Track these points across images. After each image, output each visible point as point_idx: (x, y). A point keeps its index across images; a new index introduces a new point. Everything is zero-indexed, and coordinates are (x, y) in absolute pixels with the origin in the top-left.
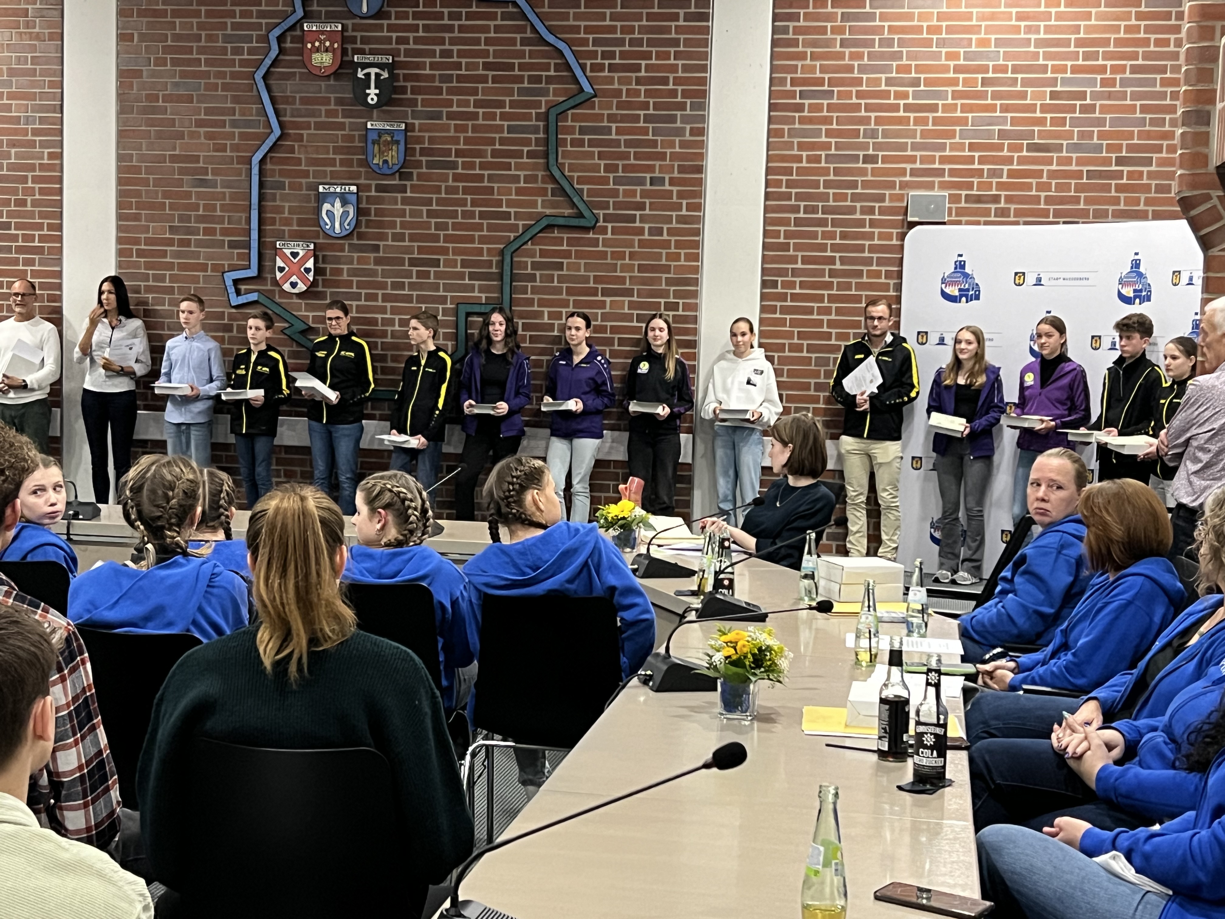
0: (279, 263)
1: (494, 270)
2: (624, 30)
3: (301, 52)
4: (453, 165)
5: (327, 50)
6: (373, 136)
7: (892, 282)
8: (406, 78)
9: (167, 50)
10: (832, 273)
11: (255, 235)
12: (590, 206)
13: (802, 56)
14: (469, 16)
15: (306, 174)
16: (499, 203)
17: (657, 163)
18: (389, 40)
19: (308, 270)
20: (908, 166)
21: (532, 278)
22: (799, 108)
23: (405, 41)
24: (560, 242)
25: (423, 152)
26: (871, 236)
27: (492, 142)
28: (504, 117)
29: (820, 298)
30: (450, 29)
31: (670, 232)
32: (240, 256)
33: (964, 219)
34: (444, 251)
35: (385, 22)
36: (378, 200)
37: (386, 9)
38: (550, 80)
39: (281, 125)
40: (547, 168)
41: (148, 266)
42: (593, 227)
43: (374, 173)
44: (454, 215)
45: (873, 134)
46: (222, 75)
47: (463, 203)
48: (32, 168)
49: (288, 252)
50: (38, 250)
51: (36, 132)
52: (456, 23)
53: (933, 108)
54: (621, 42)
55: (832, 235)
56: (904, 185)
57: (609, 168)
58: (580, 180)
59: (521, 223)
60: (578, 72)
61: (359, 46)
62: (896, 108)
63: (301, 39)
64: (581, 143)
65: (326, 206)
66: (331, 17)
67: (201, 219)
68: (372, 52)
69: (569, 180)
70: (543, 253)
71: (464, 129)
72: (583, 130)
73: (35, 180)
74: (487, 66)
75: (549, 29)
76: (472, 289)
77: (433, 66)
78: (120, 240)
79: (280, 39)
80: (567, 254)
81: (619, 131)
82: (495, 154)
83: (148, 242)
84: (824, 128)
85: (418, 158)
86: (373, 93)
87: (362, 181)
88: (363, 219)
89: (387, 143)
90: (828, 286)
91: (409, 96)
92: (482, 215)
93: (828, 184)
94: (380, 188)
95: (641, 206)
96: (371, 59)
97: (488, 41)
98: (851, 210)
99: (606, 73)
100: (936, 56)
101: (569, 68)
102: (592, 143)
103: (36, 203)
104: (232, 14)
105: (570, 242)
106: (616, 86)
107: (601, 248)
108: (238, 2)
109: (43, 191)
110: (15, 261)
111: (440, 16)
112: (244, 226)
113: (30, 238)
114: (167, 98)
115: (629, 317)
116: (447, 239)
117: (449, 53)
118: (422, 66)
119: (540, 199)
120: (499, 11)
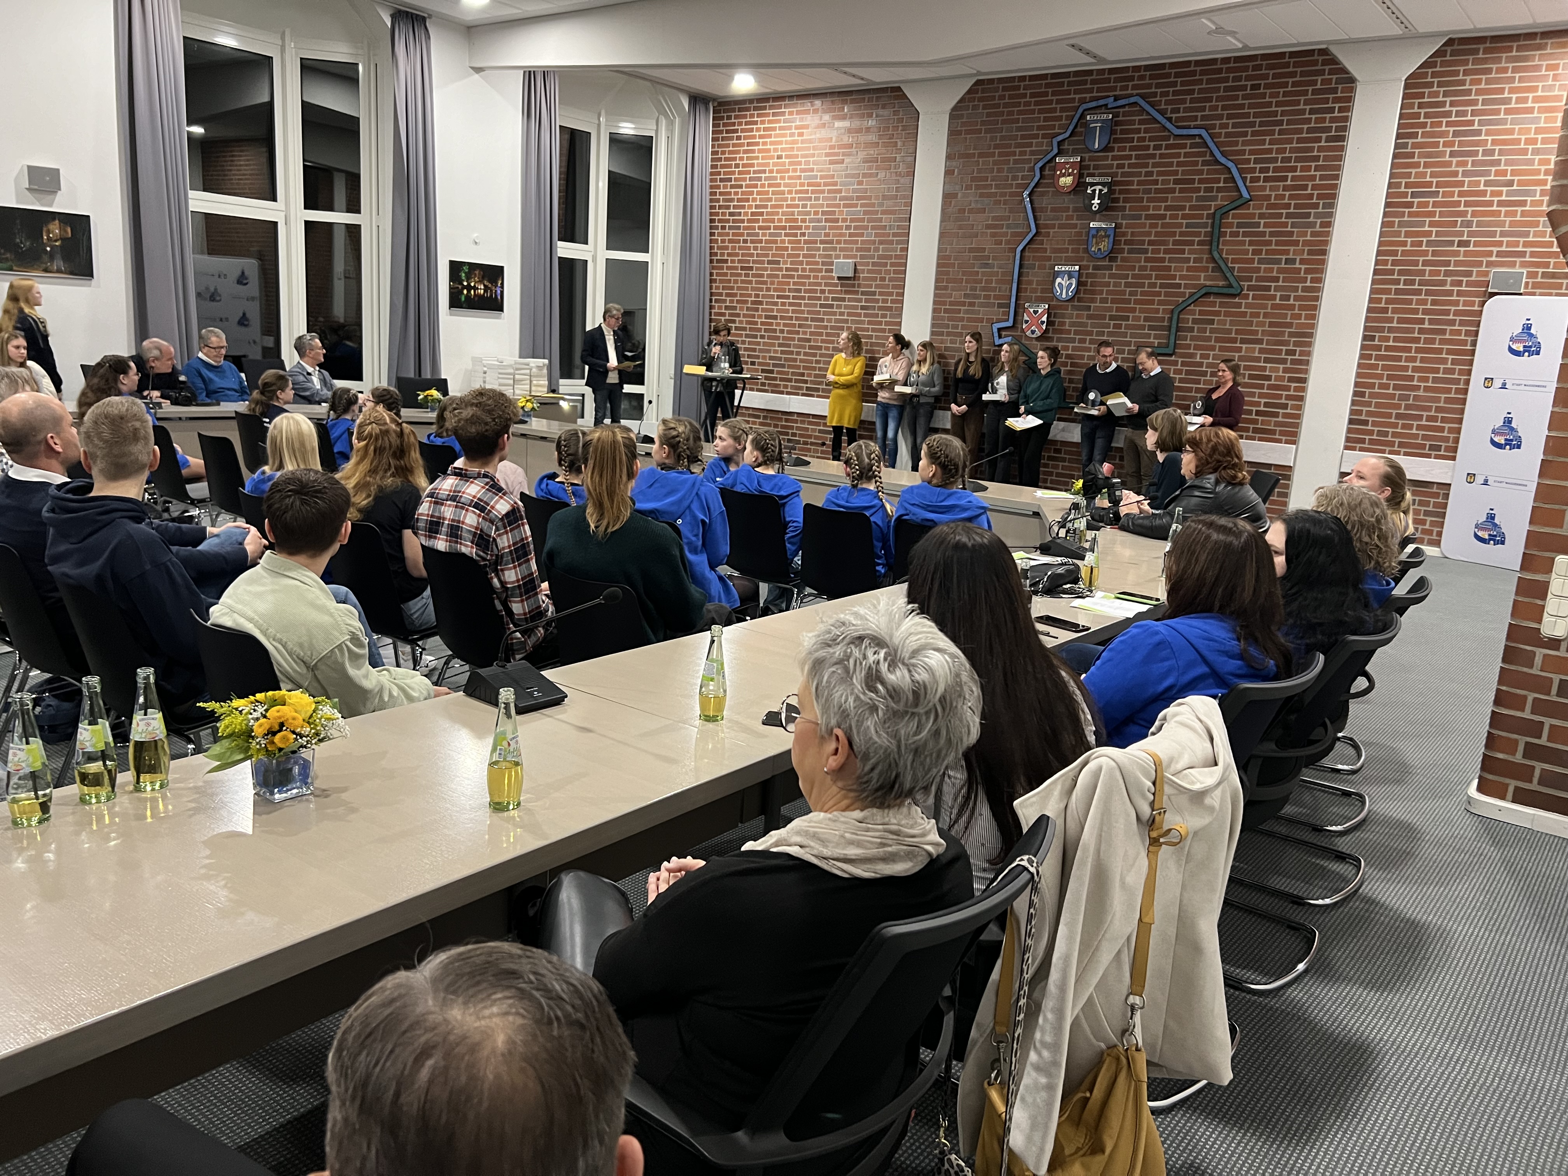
0: (1026, 318)
1: (1166, 324)
2: (1279, 151)
3: (1053, 176)
4: (1146, 251)
5: (1069, 175)
6: (1093, 232)
7: (1470, 339)
8: (1121, 191)
9: (973, 179)
10: (1421, 331)
11: (1013, 299)
12: (1238, 279)
13: (1417, 165)
14: (1168, 147)
15: (1049, 259)
16: (1174, 277)
17: (1292, 248)
18: (1111, 166)
19: (1043, 322)
20: (1495, 249)
21: (1192, 330)
22: (1410, 205)
23: (1122, 166)
24: (1213, 304)
25: (1127, 242)
26: (1457, 303)
27: (1174, 234)
28: (1184, 217)
29: (1409, 350)
30: (1153, 156)
31: (1296, 298)
32: (1004, 313)
33: (1538, 291)
34: (1133, 310)
35: (1110, 154)
36: (1094, 276)
37: (1111, 144)
38: (1219, 190)
39: (1037, 225)
40: (1211, 252)
41: (950, 319)
42: (1238, 295)
44: (1143, 285)
45: (1469, 224)
46: (1004, 195)
47: (1149, 277)
48: (890, 257)
49: (1032, 311)
50: (890, 309)
51: (894, 235)
52: (1158, 152)
53: (1523, 203)
54: (1275, 160)
55: (1424, 302)
56: (1490, 264)
57: (1256, 252)
58: (1234, 261)
59: (1188, 291)
60: (1240, 183)
61: (1091, 171)
62: (1490, 204)
63: (1054, 169)
64: (1237, 234)
65: (1059, 280)
66: (1075, 153)
67: (983, 289)
68: (1100, 175)
69: (1225, 261)
70: (1201, 313)
71: (1155, 226)
72: (1239, 225)
73: (892, 265)
74: (1176, 182)
75: (1222, 153)
76: (1149, 336)
77: (1140, 183)
78: (935, 303)
79: (1042, 169)
80: (1218, 313)
81: (1266, 225)
82: (1175, 243)
83: (951, 304)
84: (1428, 220)
85: (1122, 246)
86: (1096, 201)
87: (1085, 263)
88: (1082, 288)
89: (1101, 237)
90: (1417, 340)
91: (1121, 204)
92: (1162, 286)
93: (1425, 263)
94: (1096, 268)
95: (1277, 280)
96: (1097, 180)
97: (1179, 164)
98: (1443, 283)
99: (1261, 183)
100: (1531, 162)
101: (1233, 179)
102: (1245, 234)
103: (890, 280)
104: (1014, 154)
105: (1222, 305)
106: (1267, 193)
107: (1243, 310)
108: (1018, 145)
109: (895, 272)
110: (877, 315)
111: (1147, 148)
112: (1008, 293)
113: (886, 301)
114: (971, 211)
115: (1258, 359)
116: (1137, 302)
117: (1150, 174)
118: (1131, 183)
119: (1203, 275)
120: (1189, 142)
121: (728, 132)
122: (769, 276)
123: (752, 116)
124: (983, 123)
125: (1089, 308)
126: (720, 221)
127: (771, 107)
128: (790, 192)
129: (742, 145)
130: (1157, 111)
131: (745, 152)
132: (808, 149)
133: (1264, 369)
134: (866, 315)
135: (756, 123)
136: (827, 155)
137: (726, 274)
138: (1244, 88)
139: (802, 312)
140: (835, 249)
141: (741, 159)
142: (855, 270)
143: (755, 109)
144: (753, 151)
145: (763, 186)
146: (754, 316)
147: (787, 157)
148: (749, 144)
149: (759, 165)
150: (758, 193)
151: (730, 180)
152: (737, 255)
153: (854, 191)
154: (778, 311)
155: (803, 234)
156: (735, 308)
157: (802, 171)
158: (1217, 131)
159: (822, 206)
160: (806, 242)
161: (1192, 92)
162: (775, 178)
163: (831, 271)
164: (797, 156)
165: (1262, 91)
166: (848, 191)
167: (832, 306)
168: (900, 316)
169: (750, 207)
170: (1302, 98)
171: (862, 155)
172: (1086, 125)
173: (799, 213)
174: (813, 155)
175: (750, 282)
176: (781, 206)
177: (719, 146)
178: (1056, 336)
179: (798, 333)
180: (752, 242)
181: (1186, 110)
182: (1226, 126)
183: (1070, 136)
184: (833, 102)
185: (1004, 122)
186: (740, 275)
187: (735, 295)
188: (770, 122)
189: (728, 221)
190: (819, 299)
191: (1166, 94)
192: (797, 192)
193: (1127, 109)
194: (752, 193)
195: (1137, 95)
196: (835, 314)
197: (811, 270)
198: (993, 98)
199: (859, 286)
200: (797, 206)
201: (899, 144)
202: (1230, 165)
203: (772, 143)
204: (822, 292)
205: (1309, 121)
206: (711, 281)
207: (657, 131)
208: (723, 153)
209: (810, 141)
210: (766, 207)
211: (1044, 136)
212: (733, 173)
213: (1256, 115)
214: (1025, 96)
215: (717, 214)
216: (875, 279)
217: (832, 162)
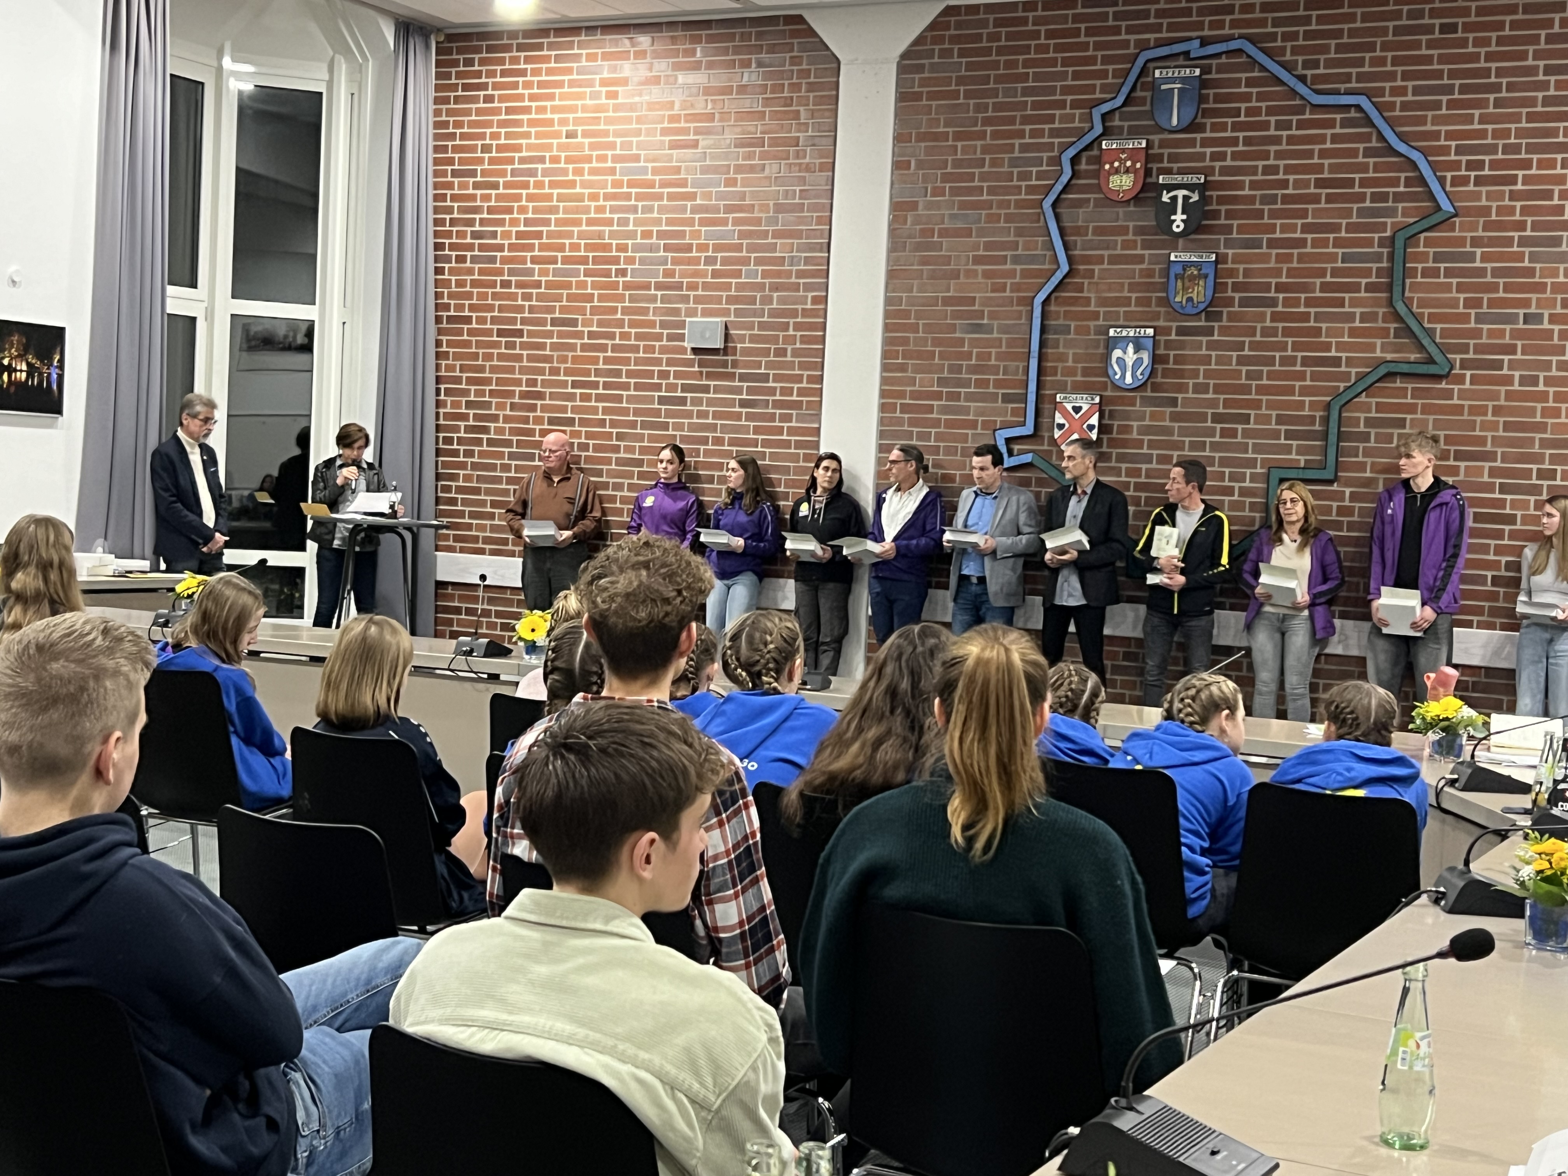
0: (1059, 419)
1: (1317, 427)
2: (1496, 134)
3: (1096, 174)
4: (1273, 302)
5: (1127, 171)
6: (1177, 269)
8: (1221, 200)
9: (946, 178)
11: (1033, 387)
12: (1443, 349)
14: (1301, 125)
15: (1095, 316)
16: (1327, 347)
17: (1534, 296)
18: (1201, 157)
19: (1091, 428)
21: (1366, 437)
23: (1222, 156)
24: (1403, 392)
25: (1236, 287)
27: (1322, 273)
28: (1338, 243)
30: (1277, 140)
31: (1548, 381)
32: (1015, 412)
34: (1257, 405)
35: (1198, 136)
36: (1179, 345)
37: (1198, 120)
38: (1398, 197)
39: (1070, 259)
40: (1390, 303)
41: (912, 422)
42: (1446, 376)
43: (1177, 313)
44: (1271, 361)
46: (1006, 204)
47: (1282, 347)
48: (794, 314)
49: (1069, 407)
50: (797, 405)
51: (801, 274)
52: (1285, 133)
54: (1493, 149)
57: (1470, 303)
58: (1432, 318)
59: (1354, 371)
60: (1435, 187)
61: (1165, 164)
63: (1098, 160)
64: (1435, 273)
65: (1117, 353)
66: (1134, 132)
67: (974, 369)
68: (1181, 172)
69: (1418, 318)
70: (1380, 407)
71: (1288, 258)
72: (1438, 258)
73: (798, 327)
74: (1320, 183)
75: (1401, 137)
76: (1288, 449)
77: (1254, 185)
78: (883, 394)
79: (1075, 161)
80: (1412, 409)
81: (1485, 258)
82: (1325, 287)
83: (915, 395)
85: (1230, 293)
86: (1179, 220)
87: (1161, 323)
88: (1159, 367)
89: (1192, 278)
91: (1223, 221)
92: (1306, 361)
94: (1181, 331)
95: (1512, 350)
96: (1179, 179)
97: (1323, 154)
99: (1471, 187)
101: (1422, 181)
102: (1449, 273)
103: (796, 353)
104: (1021, 134)
105: (1416, 393)
106: (1484, 202)
107: (1456, 401)
108: (1026, 120)
109: (804, 340)
110: (772, 417)
111: (1265, 126)
112: (1021, 377)
113: (788, 391)
114: (944, 233)
115: (1489, 487)
116: (1261, 390)
117: (1274, 170)
118: (1240, 186)
119: (1379, 342)
120: (1338, 117)
121: (466, 87)
122: (555, 347)
123: (515, 60)
124: (961, 81)
125: (1174, 402)
126: (452, 247)
127: (551, 47)
128: (594, 197)
129: (496, 111)
130: (1282, 64)
131: (502, 124)
132: (629, 120)
133: (1501, 503)
134: (750, 417)
135: (523, 73)
136: (665, 132)
137: (467, 344)
138: (1429, 29)
139: (625, 412)
140: (685, 299)
141: (495, 136)
142: (727, 337)
143: (520, 47)
144: (518, 123)
145: (539, 185)
146: (526, 420)
147: (585, 134)
148: (509, 111)
149: (530, 147)
150: (530, 198)
151: (473, 173)
152: (491, 308)
153: (721, 196)
154: (575, 409)
155: (623, 273)
156: (487, 405)
157: (616, 159)
158: (1387, 99)
159: (658, 222)
160: (627, 286)
161: (1338, 34)
162: (565, 172)
163: (681, 338)
164: (606, 133)
165: (1460, 34)
166: (708, 196)
167: (682, 401)
168: (818, 417)
169: (514, 222)
170: (1531, 49)
171: (730, 136)
172: (1154, 86)
173: (613, 235)
174: (638, 133)
175: (519, 358)
176: (577, 222)
177: (449, 112)
178: (1115, 451)
179: (616, 449)
180: (520, 285)
181: (1329, 64)
182: (1402, 91)
183: (1124, 104)
184: (674, 40)
185: (999, 79)
186: (496, 345)
187: (487, 381)
188: (550, 72)
189: (470, 247)
190: (658, 387)
191: (1294, 36)
192: (607, 197)
193: (1224, 59)
194: (518, 198)
195: (1241, 37)
196: (689, 415)
197: (639, 337)
198: (978, 38)
199: (735, 364)
200: (609, 222)
201: (803, 115)
202: (1415, 156)
203: (554, 109)
204: (664, 375)
205: (1545, 86)
206: (438, 355)
207: (330, 84)
208: (458, 125)
209: (632, 107)
210: (547, 222)
211: (1075, 105)
212: (480, 161)
213: (1453, 74)
214: (1036, 35)
215: (449, 235)
216: (766, 352)
217: (674, 146)
